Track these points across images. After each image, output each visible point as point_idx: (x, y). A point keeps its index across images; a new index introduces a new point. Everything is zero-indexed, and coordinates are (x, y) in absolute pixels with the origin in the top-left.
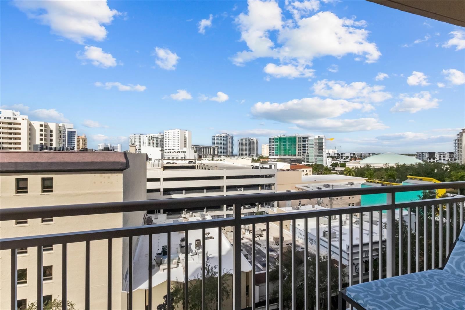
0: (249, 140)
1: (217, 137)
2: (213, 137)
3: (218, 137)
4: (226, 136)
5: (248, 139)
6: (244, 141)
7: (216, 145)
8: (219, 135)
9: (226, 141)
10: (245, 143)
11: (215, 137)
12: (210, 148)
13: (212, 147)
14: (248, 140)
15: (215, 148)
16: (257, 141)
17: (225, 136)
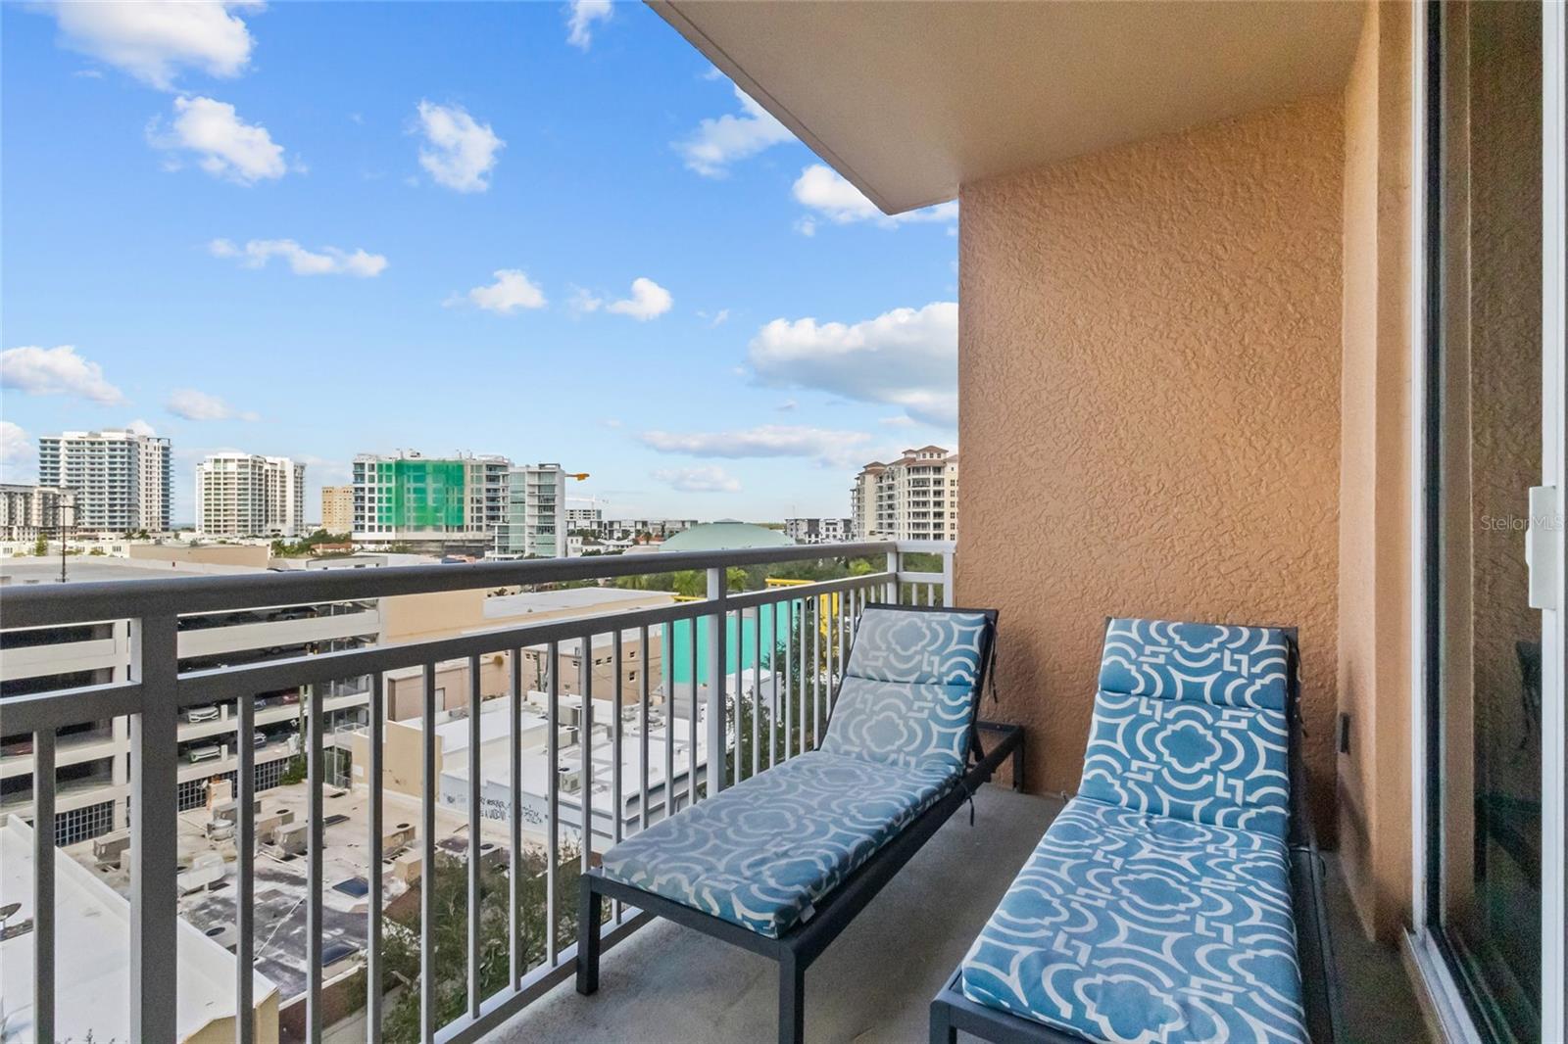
0: (260, 468)
1: (70, 443)
2: (44, 441)
3: (78, 443)
4: (130, 444)
5: (255, 462)
6: (232, 467)
7: (63, 483)
8: (85, 434)
9: (126, 466)
10: (236, 476)
11: (58, 442)
12: (27, 496)
13: (39, 492)
14: (254, 467)
15: (56, 497)
16: (299, 471)
17: (122, 443)
